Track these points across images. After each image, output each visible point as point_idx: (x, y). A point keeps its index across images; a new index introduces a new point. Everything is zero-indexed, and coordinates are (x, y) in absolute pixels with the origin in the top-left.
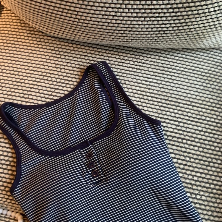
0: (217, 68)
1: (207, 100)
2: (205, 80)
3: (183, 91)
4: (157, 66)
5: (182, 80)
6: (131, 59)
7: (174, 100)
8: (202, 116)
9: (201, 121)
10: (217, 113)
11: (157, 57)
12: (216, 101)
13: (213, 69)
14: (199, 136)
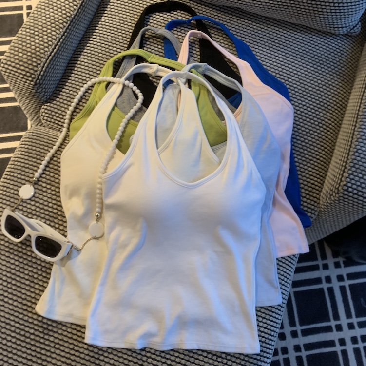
0: (330, 54)
1: (315, 80)
2: (317, 62)
3: (294, 68)
4: (274, 42)
5: (295, 58)
6: (249, 31)
7: (285, 75)
8: (307, 93)
9: (306, 97)
10: (322, 94)
11: (275, 34)
12: (323, 83)
13: (326, 54)
14: (302, 110)
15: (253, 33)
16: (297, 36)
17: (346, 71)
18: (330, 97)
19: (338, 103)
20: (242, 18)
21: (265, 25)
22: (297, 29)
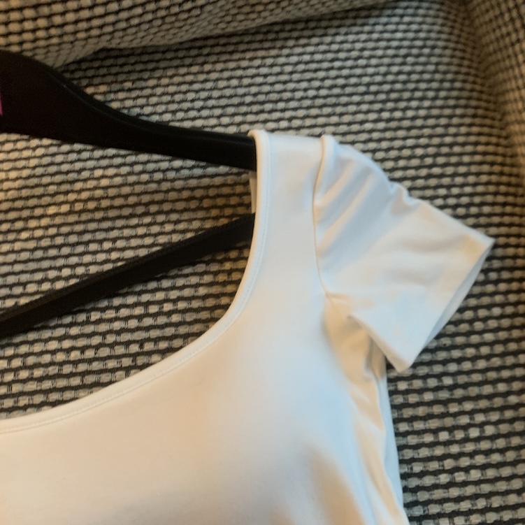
15: (173, 107)
16: (294, 59)
17: (468, 86)
18: (471, 179)
19: (498, 184)
20: (125, 81)
21: (195, 69)
22: (286, 39)
